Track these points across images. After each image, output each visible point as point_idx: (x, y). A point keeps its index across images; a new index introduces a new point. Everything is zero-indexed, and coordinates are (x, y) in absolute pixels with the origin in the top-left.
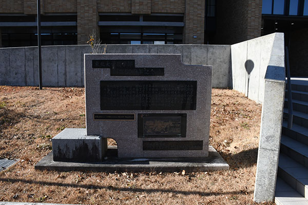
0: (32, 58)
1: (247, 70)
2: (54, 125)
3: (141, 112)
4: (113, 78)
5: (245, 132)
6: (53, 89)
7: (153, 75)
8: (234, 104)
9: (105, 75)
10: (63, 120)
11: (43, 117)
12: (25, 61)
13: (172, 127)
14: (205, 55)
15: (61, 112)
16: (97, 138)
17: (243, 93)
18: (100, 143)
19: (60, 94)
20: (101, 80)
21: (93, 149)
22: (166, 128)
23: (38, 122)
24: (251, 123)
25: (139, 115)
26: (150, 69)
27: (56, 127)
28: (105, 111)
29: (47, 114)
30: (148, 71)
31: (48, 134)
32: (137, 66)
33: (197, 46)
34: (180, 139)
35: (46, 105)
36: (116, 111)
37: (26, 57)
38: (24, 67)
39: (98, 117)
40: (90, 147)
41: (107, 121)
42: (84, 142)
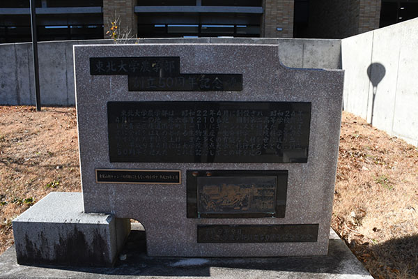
0: (27, 61)
1: (370, 80)
2: (43, 178)
3: (194, 167)
4: (133, 97)
5: (387, 196)
6: (58, 109)
7: (218, 90)
8: (354, 138)
9: (118, 89)
10: (61, 167)
11: (30, 161)
12: (17, 67)
13: (257, 197)
14: (299, 55)
15: (60, 153)
16: (103, 220)
17: (363, 117)
18: (108, 231)
19: (66, 117)
20: (109, 99)
21: (94, 241)
22: (245, 201)
23: (17, 171)
24: (392, 176)
25: (189, 172)
26: (212, 76)
27: (47, 180)
28: (119, 165)
29: (36, 155)
30: (208, 80)
31: (29, 196)
32: (184, 70)
33: (287, 41)
34: (273, 221)
35: (40, 138)
36: (141, 164)
37: (17, 59)
38: (14, 74)
39: (104, 176)
40: (89, 238)
41: (124, 185)
42: (76, 229)
